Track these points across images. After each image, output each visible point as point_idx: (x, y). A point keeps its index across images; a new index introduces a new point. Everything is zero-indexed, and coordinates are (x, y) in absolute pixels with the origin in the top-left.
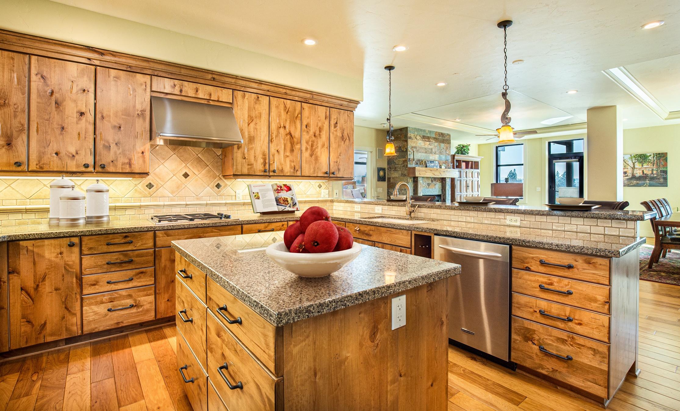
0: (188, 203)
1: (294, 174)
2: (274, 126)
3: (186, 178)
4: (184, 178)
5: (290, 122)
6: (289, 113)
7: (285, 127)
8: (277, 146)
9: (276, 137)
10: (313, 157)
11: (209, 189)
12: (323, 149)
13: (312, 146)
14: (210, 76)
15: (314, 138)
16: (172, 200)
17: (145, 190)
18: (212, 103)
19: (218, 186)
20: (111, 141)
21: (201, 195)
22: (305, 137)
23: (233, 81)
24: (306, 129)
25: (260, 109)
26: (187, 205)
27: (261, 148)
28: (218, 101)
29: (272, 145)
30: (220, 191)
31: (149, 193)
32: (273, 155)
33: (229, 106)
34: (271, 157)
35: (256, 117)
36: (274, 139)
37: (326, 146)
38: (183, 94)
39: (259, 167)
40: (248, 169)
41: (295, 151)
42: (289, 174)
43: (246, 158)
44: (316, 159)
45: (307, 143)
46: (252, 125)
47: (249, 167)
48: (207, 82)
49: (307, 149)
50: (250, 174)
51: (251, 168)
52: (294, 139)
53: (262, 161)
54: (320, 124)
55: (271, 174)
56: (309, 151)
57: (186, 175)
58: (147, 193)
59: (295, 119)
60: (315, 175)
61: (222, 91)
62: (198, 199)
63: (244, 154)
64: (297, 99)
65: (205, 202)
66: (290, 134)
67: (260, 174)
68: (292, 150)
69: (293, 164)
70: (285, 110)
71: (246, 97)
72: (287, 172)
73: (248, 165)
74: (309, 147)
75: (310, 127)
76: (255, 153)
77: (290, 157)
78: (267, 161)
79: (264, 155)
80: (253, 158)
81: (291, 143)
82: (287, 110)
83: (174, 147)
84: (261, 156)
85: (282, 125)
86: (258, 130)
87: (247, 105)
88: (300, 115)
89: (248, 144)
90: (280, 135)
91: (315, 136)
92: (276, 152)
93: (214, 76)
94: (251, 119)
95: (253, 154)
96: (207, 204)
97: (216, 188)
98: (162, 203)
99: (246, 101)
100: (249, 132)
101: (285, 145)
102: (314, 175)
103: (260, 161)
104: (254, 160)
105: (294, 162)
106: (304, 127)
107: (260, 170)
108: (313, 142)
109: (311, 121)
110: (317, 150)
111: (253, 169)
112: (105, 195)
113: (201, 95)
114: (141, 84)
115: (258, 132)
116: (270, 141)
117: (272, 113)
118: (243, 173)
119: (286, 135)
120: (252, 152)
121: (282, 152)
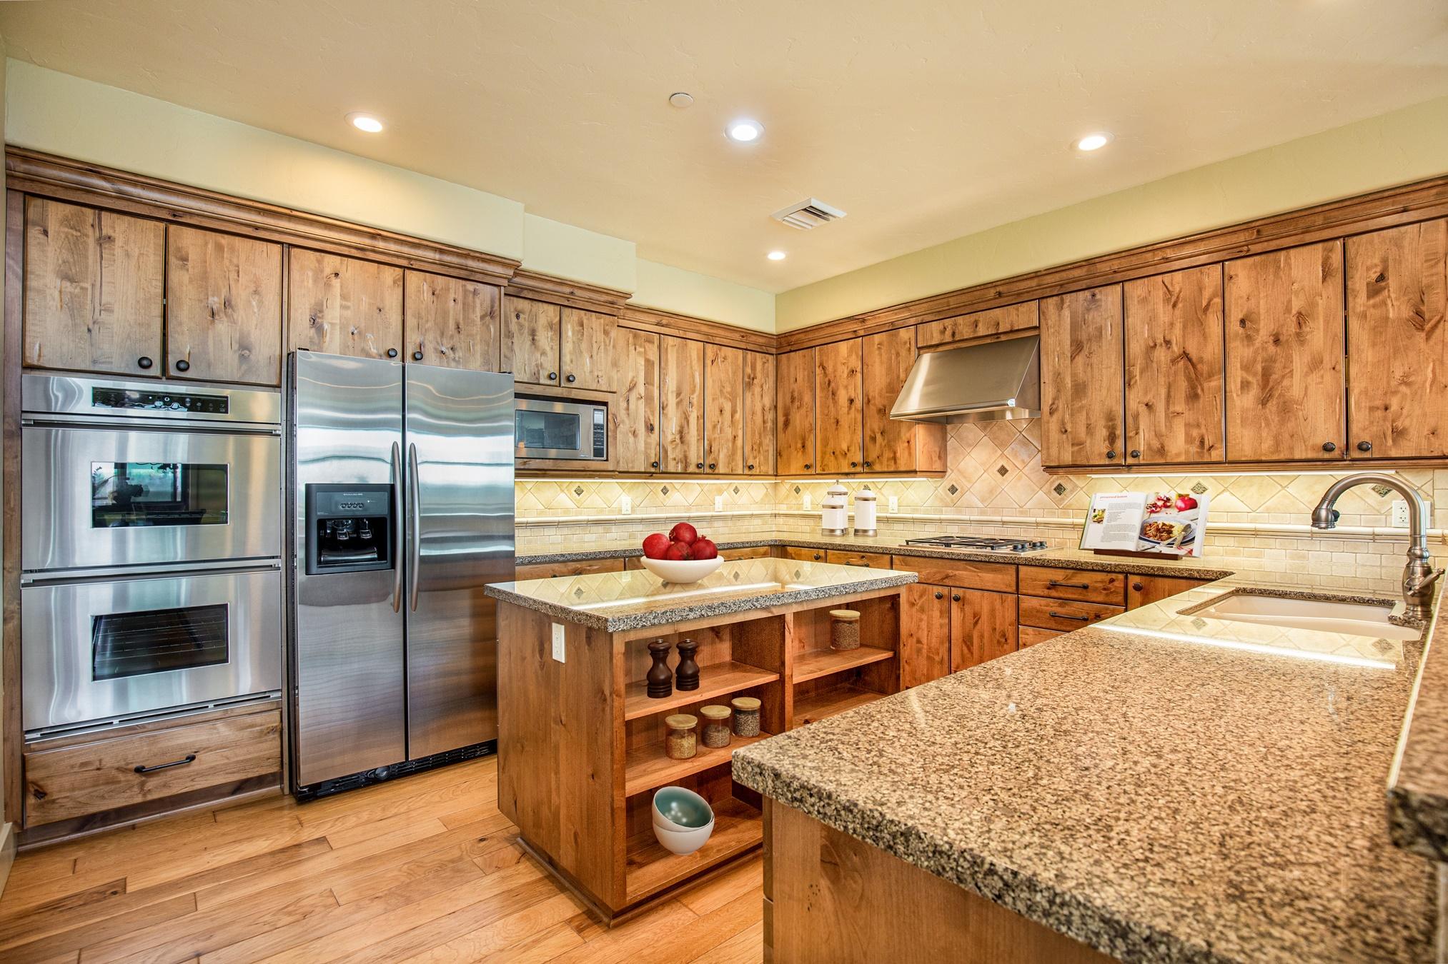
0: (1005, 519)
1: (1202, 457)
2: (1136, 348)
3: (1003, 475)
4: (1000, 476)
5: (1185, 327)
6: (1180, 305)
7: (1168, 343)
8: (1146, 393)
9: (1141, 373)
10: (1269, 404)
11: (1043, 496)
12: (1314, 378)
13: (1266, 375)
14: (992, 292)
15: (1272, 349)
16: (982, 513)
17: (947, 495)
18: (1003, 338)
19: (1059, 489)
20: (877, 430)
21: (1028, 505)
22: (1239, 352)
23: (1034, 283)
24: (1241, 330)
25: (1098, 319)
26: (1004, 523)
27: (1103, 405)
28: (1012, 331)
29: (1132, 392)
30: (1063, 499)
31: (952, 500)
32: (1136, 417)
33: (1036, 333)
34: (1130, 420)
35: (1089, 340)
36: (1138, 378)
37: (1327, 364)
38: (957, 338)
39: (1098, 447)
40: (1073, 452)
41: (1205, 399)
42: (1182, 459)
43: (1069, 430)
44: (1286, 409)
45: (1246, 368)
46: (1080, 360)
47: (1076, 448)
48: (989, 305)
49: (1245, 385)
50: (1078, 463)
51: (1079, 451)
52: (1199, 366)
53: (1105, 433)
54: (1297, 305)
55: (1130, 461)
56: (1254, 391)
57: (1003, 471)
58: (948, 500)
59: (1200, 313)
60: (1282, 456)
61: (1017, 310)
62: (1023, 513)
63: (1063, 423)
64: (1203, 259)
65: (1033, 520)
66: (1185, 355)
67: (1102, 462)
68: (1193, 396)
69: (1195, 433)
70: (1167, 301)
71: (1065, 306)
72: (1178, 455)
73: (1073, 445)
74: (1255, 381)
75: (1257, 321)
76: (1088, 418)
77: (1186, 413)
78: (1120, 431)
79: (1110, 417)
80: (1084, 429)
81: (1189, 379)
82: (1173, 299)
83: (984, 423)
84: (1102, 422)
85: (1160, 340)
86: (1095, 366)
87: (1068, 321)
88: (1218, 300)
89: (1072, 401)
90: (1155, 365)
91: (1277, 341)
92: (1143, 409)
93: (1000, 289)
94: (1077, 346)
95: (1084, 422)
96: (1038, 524)
97: (1055, 494)
98: (966, 517)
99: (1066, 313)
100: (1074, 375)
101: (1169, 387)
102: (1275, 457)
103: (1102, 433)
104: (1087, 433)
105: (1198, 426)
106: (1234, 327)
107: (1100, 455)
108: (1270, 360)
109: (1262, 302)
110: (1286, 383)
111: (1083, 453)
112: (871, 504)
113: (982, 331)
114: (905, 343)
115: (1096, 371)
116: (1127, 384)
117: (1130, 320)
118: (1062, 464)
119: (1174, 361)
120: (1082, 418)
121: (1160, 407)
